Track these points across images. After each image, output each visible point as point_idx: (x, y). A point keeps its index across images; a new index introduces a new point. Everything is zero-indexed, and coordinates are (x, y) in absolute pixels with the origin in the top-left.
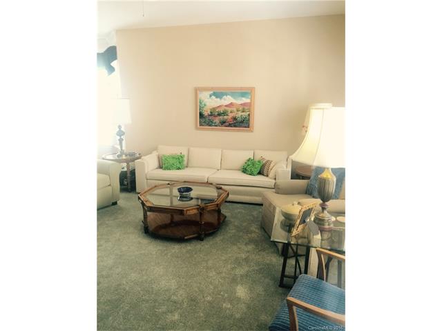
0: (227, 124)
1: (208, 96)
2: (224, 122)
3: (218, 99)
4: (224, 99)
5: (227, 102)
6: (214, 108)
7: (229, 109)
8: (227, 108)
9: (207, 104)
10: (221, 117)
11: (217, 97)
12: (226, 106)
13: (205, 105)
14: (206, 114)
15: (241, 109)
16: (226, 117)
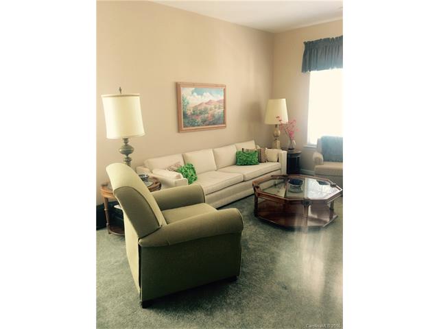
0: (207, 122)
1: (190, 93)
2: (205, 121)
3: (200, 96)
4: (205, 97)
5: (207, 100)
6: (196, 106)
7: (209, 107)
8: (207, 106)
9: (190, 101)
10: (202, 116)
11: (198, 94)
12: (206, 103)
13: (188, 103)
14: (189, 113)
15: (217, 106)
16: (206, 115)
